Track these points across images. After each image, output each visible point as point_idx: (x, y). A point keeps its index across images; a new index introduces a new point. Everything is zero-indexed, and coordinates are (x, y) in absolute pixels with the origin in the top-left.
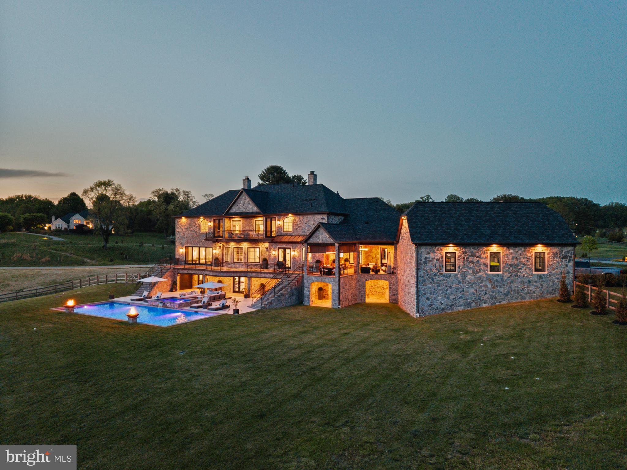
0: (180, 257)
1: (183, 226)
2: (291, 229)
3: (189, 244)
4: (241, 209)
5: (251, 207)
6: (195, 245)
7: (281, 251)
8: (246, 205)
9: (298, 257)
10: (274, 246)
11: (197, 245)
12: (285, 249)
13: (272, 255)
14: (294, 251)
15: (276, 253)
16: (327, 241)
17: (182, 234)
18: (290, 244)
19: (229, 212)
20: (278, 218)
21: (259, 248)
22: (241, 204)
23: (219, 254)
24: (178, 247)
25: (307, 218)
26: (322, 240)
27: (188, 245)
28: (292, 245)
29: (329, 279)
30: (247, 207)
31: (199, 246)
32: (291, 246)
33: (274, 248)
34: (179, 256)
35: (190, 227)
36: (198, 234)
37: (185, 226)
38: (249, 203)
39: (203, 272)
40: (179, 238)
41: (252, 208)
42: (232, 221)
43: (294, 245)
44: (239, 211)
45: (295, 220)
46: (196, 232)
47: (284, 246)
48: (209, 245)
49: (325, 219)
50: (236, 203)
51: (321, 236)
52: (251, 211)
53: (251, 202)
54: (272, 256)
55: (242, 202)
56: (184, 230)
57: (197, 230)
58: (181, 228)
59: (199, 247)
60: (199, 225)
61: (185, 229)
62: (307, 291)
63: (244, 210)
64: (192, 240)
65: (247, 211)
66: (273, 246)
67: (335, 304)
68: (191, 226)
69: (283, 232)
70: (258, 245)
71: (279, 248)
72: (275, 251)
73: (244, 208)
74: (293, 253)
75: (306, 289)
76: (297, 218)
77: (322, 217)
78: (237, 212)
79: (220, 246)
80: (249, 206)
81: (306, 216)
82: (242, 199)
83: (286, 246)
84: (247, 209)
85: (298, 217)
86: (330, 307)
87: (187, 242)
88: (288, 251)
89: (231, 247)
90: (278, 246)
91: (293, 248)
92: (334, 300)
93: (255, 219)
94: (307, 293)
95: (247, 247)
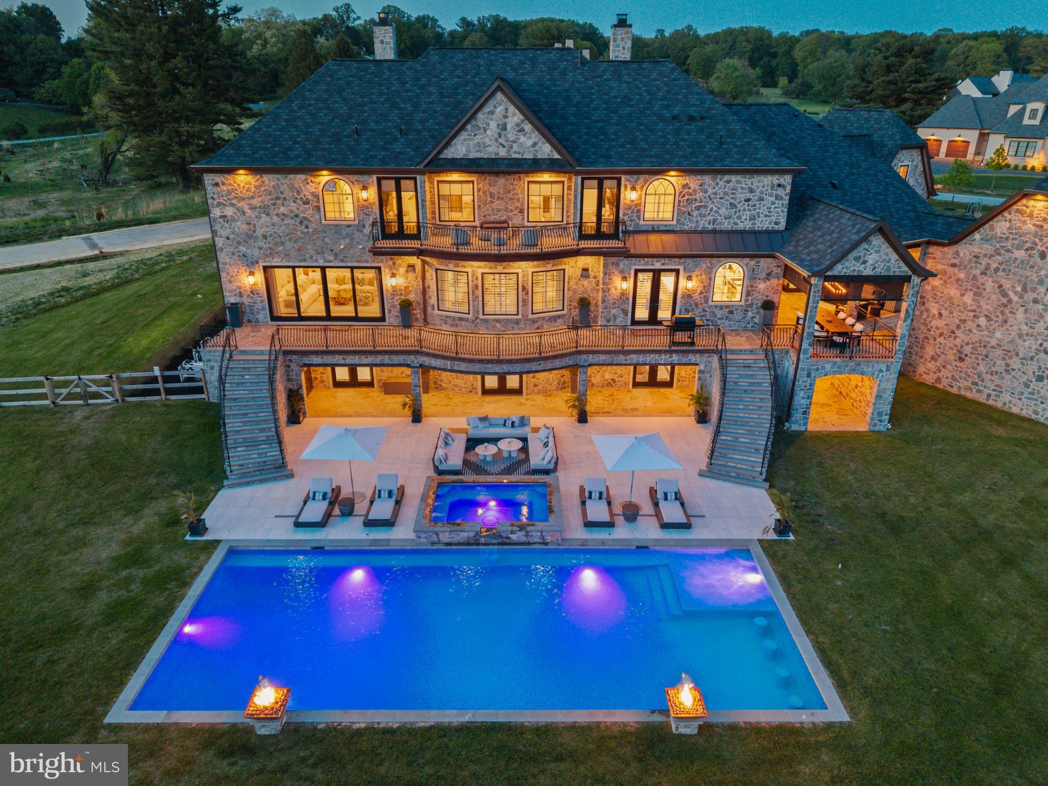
0: (245, 300)
1: (243, 199)
2: (669, 216)
3: (276, 260)
4: (489, 149)
5: (529, 143)
6: (305, 260)
7: (645, 279)
8: (511, 136)
9: (701, 293)
10: (621, 265)
11: (316, 261)
12: (656, 275)
13: (613, 291)
14: (689, 278)
15: (627, 285)
16: (889, 269)
17: (245, 227)
18: (676, 260)
19: (442, 156)
20: (627, 180)
21: (564, 270)
22: (488, 132)
23: (407, 288)
24: (233, 270)
25: (728, 182)
26: (874, 269)
27: (276, 262)
28: (682, 261)
29: (876, 365)
30: (514, 142)
31: (321, 263)
32: (679, 264)
33: (622, 272)
34: (241, 295)
35: (274, 204)
36: (312, 226)
37: (252, 197)
38: (522, 130)
39: (412, 357)
40: (228, 238)
41: (534, 145)
42: (438, 182)
43: (689, 261)
44: (479, 155)
45: (686, 186)
46: (306, 219)
47: (658, 265)
48: (367, 262)
49: (784, 187)
50: (469, 127)
51: (872, 259)
52: (531, 156)
53: (528, 127)
54: (615, 293)
55: (493, 125)
56: (249, 212)
57: (309, 212)
58: (233, 205)
59: (323, 269)
60: (317, 196)
61: (253, 208)
62: (803, 398)
63: (503, 153)
64: (289, 245)
66: (617, 264)
67: (880, 421)
68: (278, 198)
69: (642, 222)
70: (561, 264)
71: (637, 272)
72: (625, 279)
73: (504, 146)
74: (686, 285)
75: (802, 394)
76: (693, 182)
77: (776, 182)
78: (472, 155)
79: (413, 266)
80: (523, 139)
82: (492, 113)
83: (663, 264)
84: (515, 147)
85: (699, 177)
86: (863, 427)
87: (272, 254)
88: (667, 281)
89: (469, 270)
90: (635, 264)
91: (685, 270)
92: (880, 414)
93: (527, 179)
94: (803, 401)
95: (530, 270)
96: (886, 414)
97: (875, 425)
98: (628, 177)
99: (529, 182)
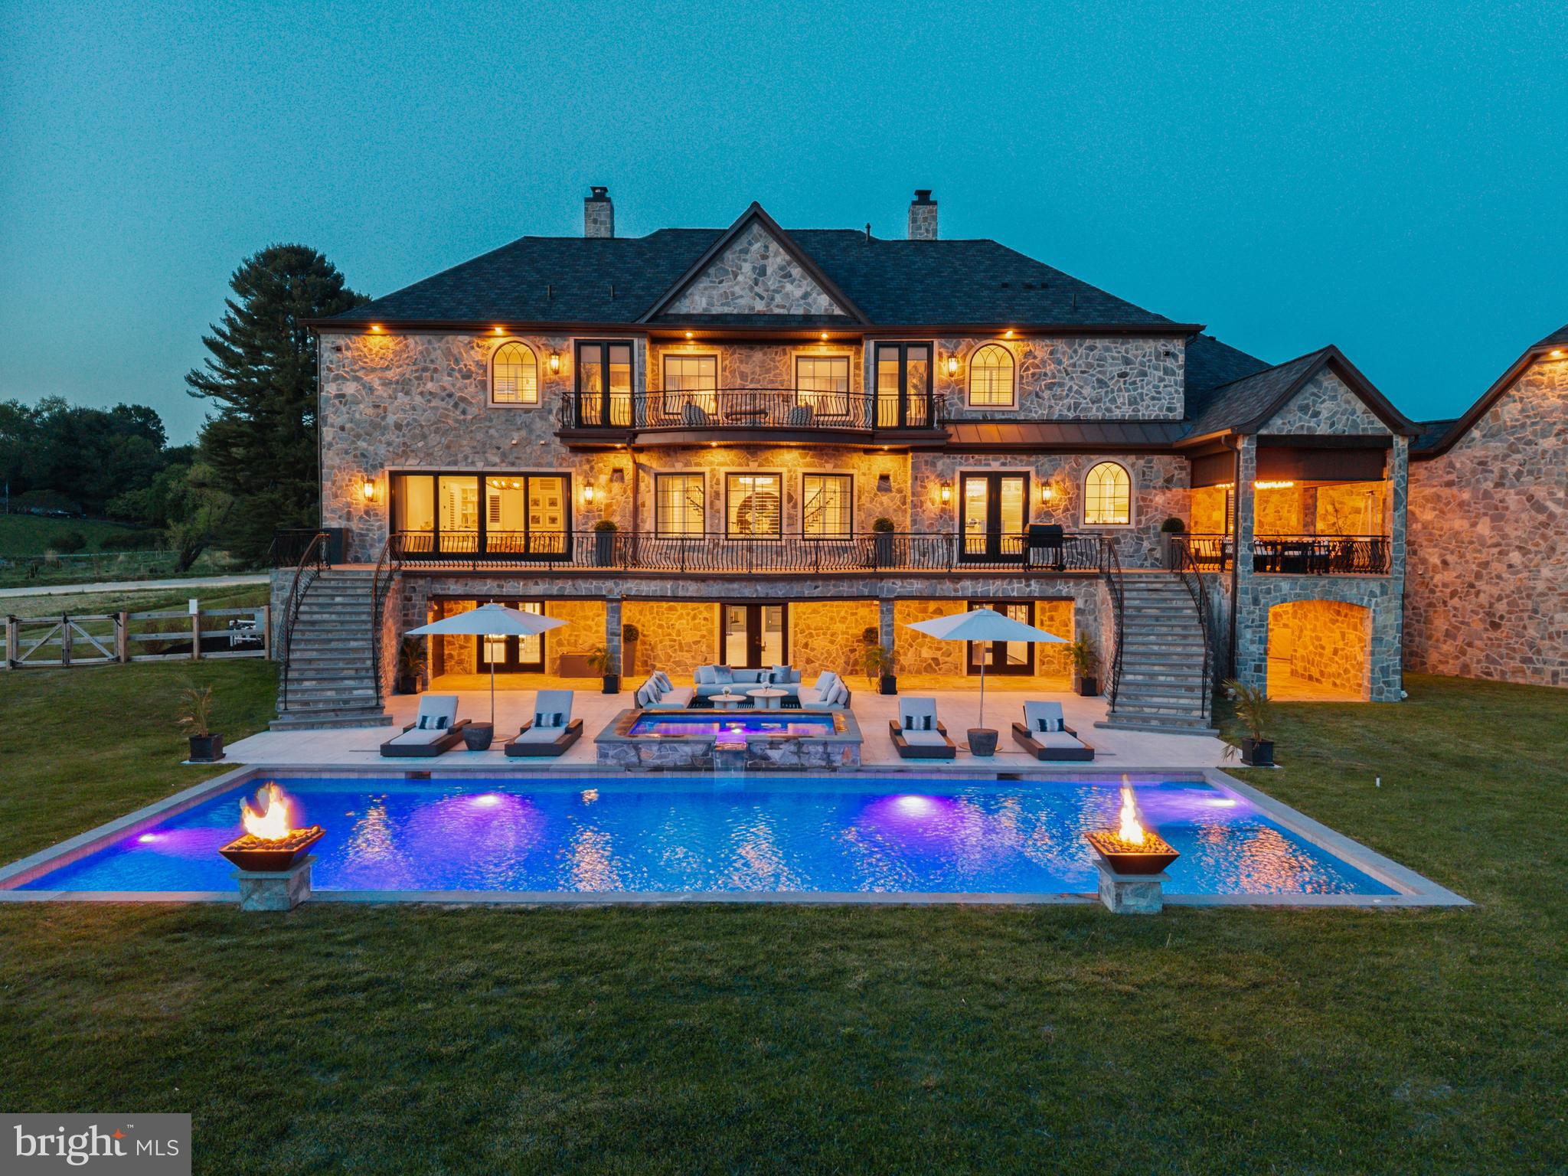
0: (355, 526)
1: (373, 370)
2: (1006, 399)
3: (411, 461)
4: (742, 302)
5: (798, 293)
6: (456, 463)
7: (978, 489)
8: (772, 284)
9: (1066, 510)
10: (940, 465)
11: (473, 463)
12: (995, 482)
13: (928, 504)
14: (1046, 484)
15: (950, 494)
17: (370, 411)
18: (1024, 457)
20: (942, 346)
21: (852, 476)
22: (740, 278)
23: (609, 506)
24: (342, 477)
25: (1092, 348)
27: (411, 464)
28: (1033, 459)
29: (1363, 585)
30: (776, 291)
31: (480, 467)
32: (1029, 464)
33: (940, 476)
34: (349, 517)
35: (418, 378)
36: (473, 411)
37: (388, 368)
38: (788, 275)
40: (342, 429)
41: (806, 296)
43: (1043, 459)
44: (726, 310)
45: (1028, 354)
46: (463, 399)
47: (995, 466)
48: (550, 465)
49: (1175, 356)
50: (712, 271)
52: (800, 311)
53: (796, 271)
54: (932, 508)
55: (747, 267)
56: (380, 390)
57: (471, 390)
58: (357, 379)
59: (482, 477)
60: (484, 367)
61: (386, 383)
62: (1252, 642)
63: (760, 306)
64: (433, 439)
65: (777, 311)
66: (934, 465)
67: (1388, 684)
68: (425, 369)
69: (966, 407)
70: (847, 466)
71: (964, 476)
72: (945, 484)
73: (762, 298)
74: (1040, 495)
75: (1248, 634)
76: (1041, 349)
77: (1162, 349)
78: (717, 310)
79: (620, 471)
80: (789, 287)
81: (1088, 342)
82: (746, 251)
83: (1004, 464)
84: (778, 299)
85: (1048, 342)
86: (1360, 696)
87: (406, 452)
88: (1011, 489)
89: (706, 469)
90: (961, 464)
91: (1037, 473)
92: (1385, 671)
93: (795, 353)
94: (1254, 648)
95: (800, 470)
96: (1395, 672)
97: (1380, 692)
98: (943, 341)
99: (797, 357)
